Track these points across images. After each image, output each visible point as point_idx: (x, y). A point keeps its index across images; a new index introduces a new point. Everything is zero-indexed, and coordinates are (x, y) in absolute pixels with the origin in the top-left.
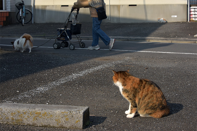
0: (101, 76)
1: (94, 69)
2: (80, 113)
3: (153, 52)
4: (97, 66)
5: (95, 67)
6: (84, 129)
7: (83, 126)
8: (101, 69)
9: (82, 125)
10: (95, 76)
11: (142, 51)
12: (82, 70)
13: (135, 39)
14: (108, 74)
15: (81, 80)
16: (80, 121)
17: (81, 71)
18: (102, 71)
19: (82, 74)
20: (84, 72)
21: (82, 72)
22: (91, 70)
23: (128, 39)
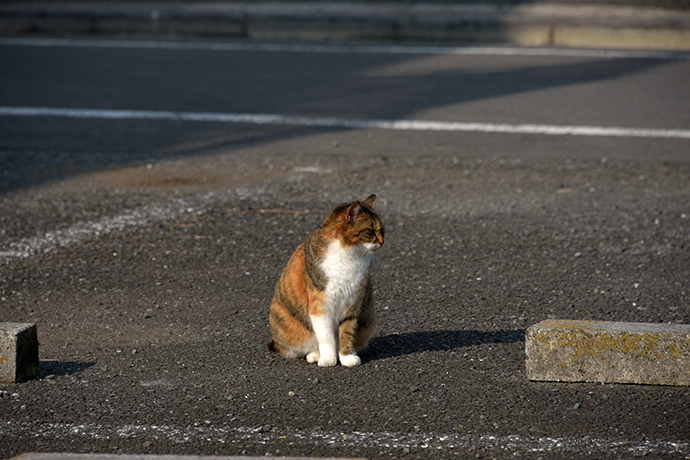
0: (115, 257)
1: (88, 228)
2: (6, 335)
3: (489, 128)
4: (111, 212)
5: (97, 219)
6: (20, 382)
7: (17, 373)
8: (127, 226)
9: (14, 372)
10: (86, 258)
11: (421, 119)
12: (30, 234)
13: (451, 27)
14: (151, 249)
15: (20, 272)
16: (7, 359)
17: (22, 236)
18: (127, 236)
19: (29, 251)
20: (35, 243)
21: (26, 243)
22: (73, 234)
23: (395, 25)
